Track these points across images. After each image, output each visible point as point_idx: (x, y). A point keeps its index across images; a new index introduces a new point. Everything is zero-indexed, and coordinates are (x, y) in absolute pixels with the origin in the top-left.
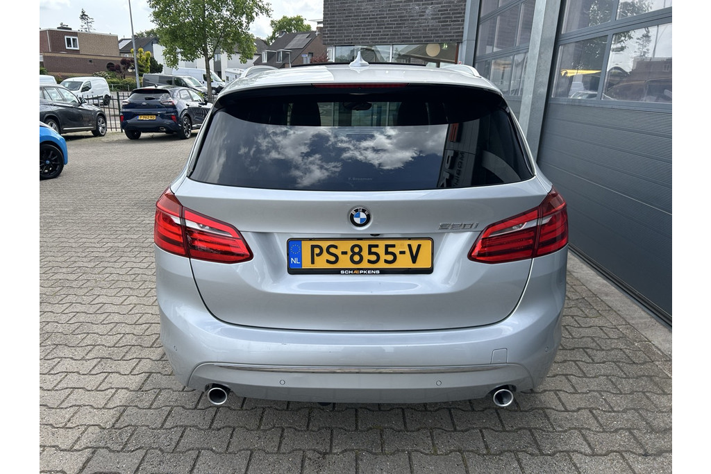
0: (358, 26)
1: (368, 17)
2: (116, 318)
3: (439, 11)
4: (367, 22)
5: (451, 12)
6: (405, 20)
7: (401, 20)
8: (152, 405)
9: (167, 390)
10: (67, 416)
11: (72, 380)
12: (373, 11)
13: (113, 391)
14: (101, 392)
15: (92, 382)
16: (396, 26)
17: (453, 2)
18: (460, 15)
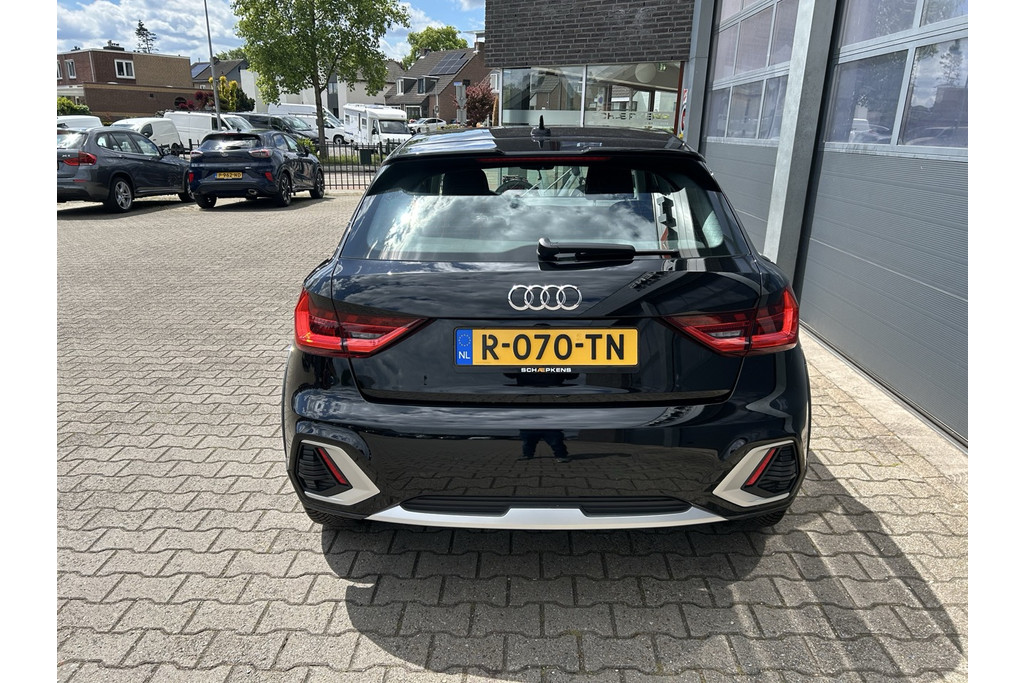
0: (536, 39)
1: (555, 25)
2: (188, 469)
3: (654, 15)
4: (549, 33)
5: (672, 17)
6: (605, 29)
7: (598, 30)
8: (239, 598)
9: (262, 576)
10: (116, 616)
11: (124, 561)
12: (557, 17)
13: (183, 577)
14: (165, 579)
15: (152, 565)
16: (591, 38)
17: (676, 2)
18: (685, 21)
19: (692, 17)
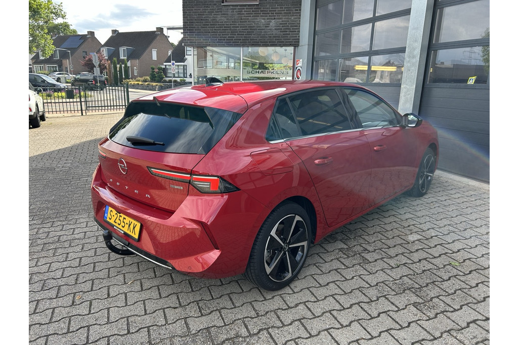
0: (214, 32)
1: (223, 26)
3: (280, 24)
4: (222, 30)
5: (290, 25)
6: (254, 29)
7: (250, 29)
16: (246, 33)
17: (291, 19)
18: (297, 27)
19: (299, 26)
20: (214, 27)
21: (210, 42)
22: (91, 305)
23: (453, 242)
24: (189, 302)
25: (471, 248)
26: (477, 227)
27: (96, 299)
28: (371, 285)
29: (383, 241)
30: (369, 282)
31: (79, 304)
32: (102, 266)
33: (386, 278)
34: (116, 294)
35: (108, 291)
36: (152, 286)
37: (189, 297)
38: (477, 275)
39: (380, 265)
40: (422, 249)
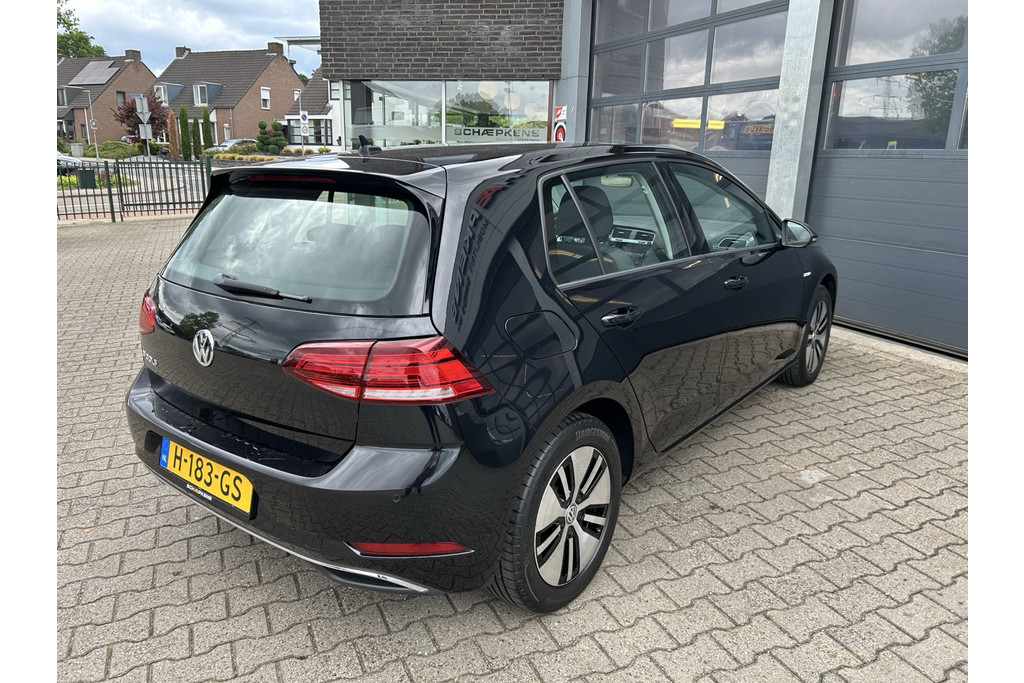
0: (388, 50)
1: (405, 38)
3: (521, 34)
4: (403, 45)
7: (461, 44)
12: (412, 29)
16: (452, 52)
17: (543, 22)
18: (554, 41)
19: (561, 38)
20: (386, 39)
21: (377, 70)
22: (110, 654)
23: (894, 484)
24: (334, 640)
25: (932, 497)
26: (938, 451)
27: (122, 642)
28: (732, 588)
29: (749, 486)
30: (728, 579)
31: (83, 656)
32: (140, 560)
33: (763, 569)
34: (168, 629)
35: (151, 622)
36: (250, 606)
37: (335, 630)
38: (952, 558)
39: (749, 541)
40: (831, 502)
